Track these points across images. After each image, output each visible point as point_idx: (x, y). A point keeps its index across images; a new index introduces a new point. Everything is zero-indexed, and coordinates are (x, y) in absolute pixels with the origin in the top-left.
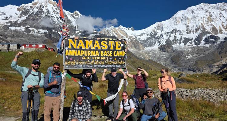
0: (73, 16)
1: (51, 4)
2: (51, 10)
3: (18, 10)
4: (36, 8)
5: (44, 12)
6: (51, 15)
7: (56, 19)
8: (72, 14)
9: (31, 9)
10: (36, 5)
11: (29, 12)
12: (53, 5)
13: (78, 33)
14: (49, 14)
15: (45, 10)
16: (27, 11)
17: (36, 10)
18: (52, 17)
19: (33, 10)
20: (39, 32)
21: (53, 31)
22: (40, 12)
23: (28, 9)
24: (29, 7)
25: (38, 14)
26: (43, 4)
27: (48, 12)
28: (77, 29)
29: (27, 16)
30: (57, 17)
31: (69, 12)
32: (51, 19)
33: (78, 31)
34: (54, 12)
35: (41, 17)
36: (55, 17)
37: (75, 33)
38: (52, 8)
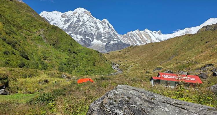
0: (101, 24)
1: (86, 13)
2: (86, 20)
3: (62, 17)
4: (75, 17)
5: (80, 21)
6: (86, 24)
7: (89, 26)
8: (101, 21)
9: (72, 17)
10: (75, 15)
11: (70, 20)
12: (88, 15)
13: (103, 39)
14: (84, 22)
15: (81, 19)
16: (69, 19)
17: (76, 19)
18: (86, 25)
19: (73, 18)
20: (77, 37)
21: (87, 37)
22: (78, 21)
23: (70, 18)
24: (70, 16)
25: (77, 23)
26: (81, 14)
27: (84, 21)
28: (103, 35)
29: (69, 24)
30: (89, 25)
31: (99, 20)
32: (85, 27)
33: (103, 37)
34: (88, 20)
35: (79, 25)
36: (88, 25)
37: (101, 38)
38: (87, 17)
